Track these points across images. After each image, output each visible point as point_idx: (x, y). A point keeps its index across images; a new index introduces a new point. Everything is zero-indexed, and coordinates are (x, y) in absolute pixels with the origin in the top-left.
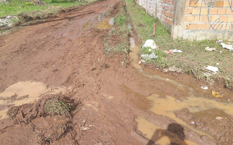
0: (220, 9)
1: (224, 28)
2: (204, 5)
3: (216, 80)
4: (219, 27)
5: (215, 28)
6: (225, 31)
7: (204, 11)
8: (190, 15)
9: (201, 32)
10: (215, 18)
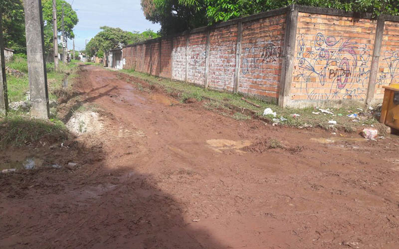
0: (314, 84)
1: (317, 98)
2: (303, 80)
3: (339, 129)
4: (314, 97)
5: (312, 98)
6: (318, 100)
7: (304, 85)
8: (294, 88)
9: (302, 101)
10: (311, 90)
